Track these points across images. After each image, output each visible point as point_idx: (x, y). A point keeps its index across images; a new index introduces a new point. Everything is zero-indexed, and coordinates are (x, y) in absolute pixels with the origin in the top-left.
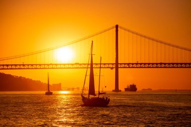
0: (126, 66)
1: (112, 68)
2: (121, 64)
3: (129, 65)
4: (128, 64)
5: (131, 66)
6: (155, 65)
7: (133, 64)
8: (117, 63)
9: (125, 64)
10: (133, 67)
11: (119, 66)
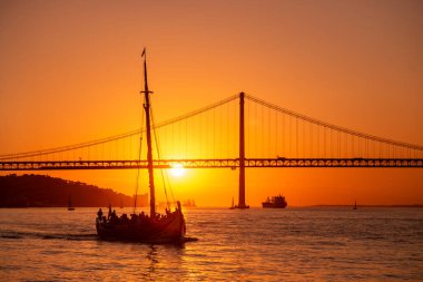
0: (258, 163)
1: (233, 168)
2: (249, 160)
3: (263, 163)
4: (262, 160)
5: (267, 163)
6: (308, 163)
7: (270, 160)
8: (242, 159)
9: (256, 160)
10: (269, 166)
11: (246, 164)
